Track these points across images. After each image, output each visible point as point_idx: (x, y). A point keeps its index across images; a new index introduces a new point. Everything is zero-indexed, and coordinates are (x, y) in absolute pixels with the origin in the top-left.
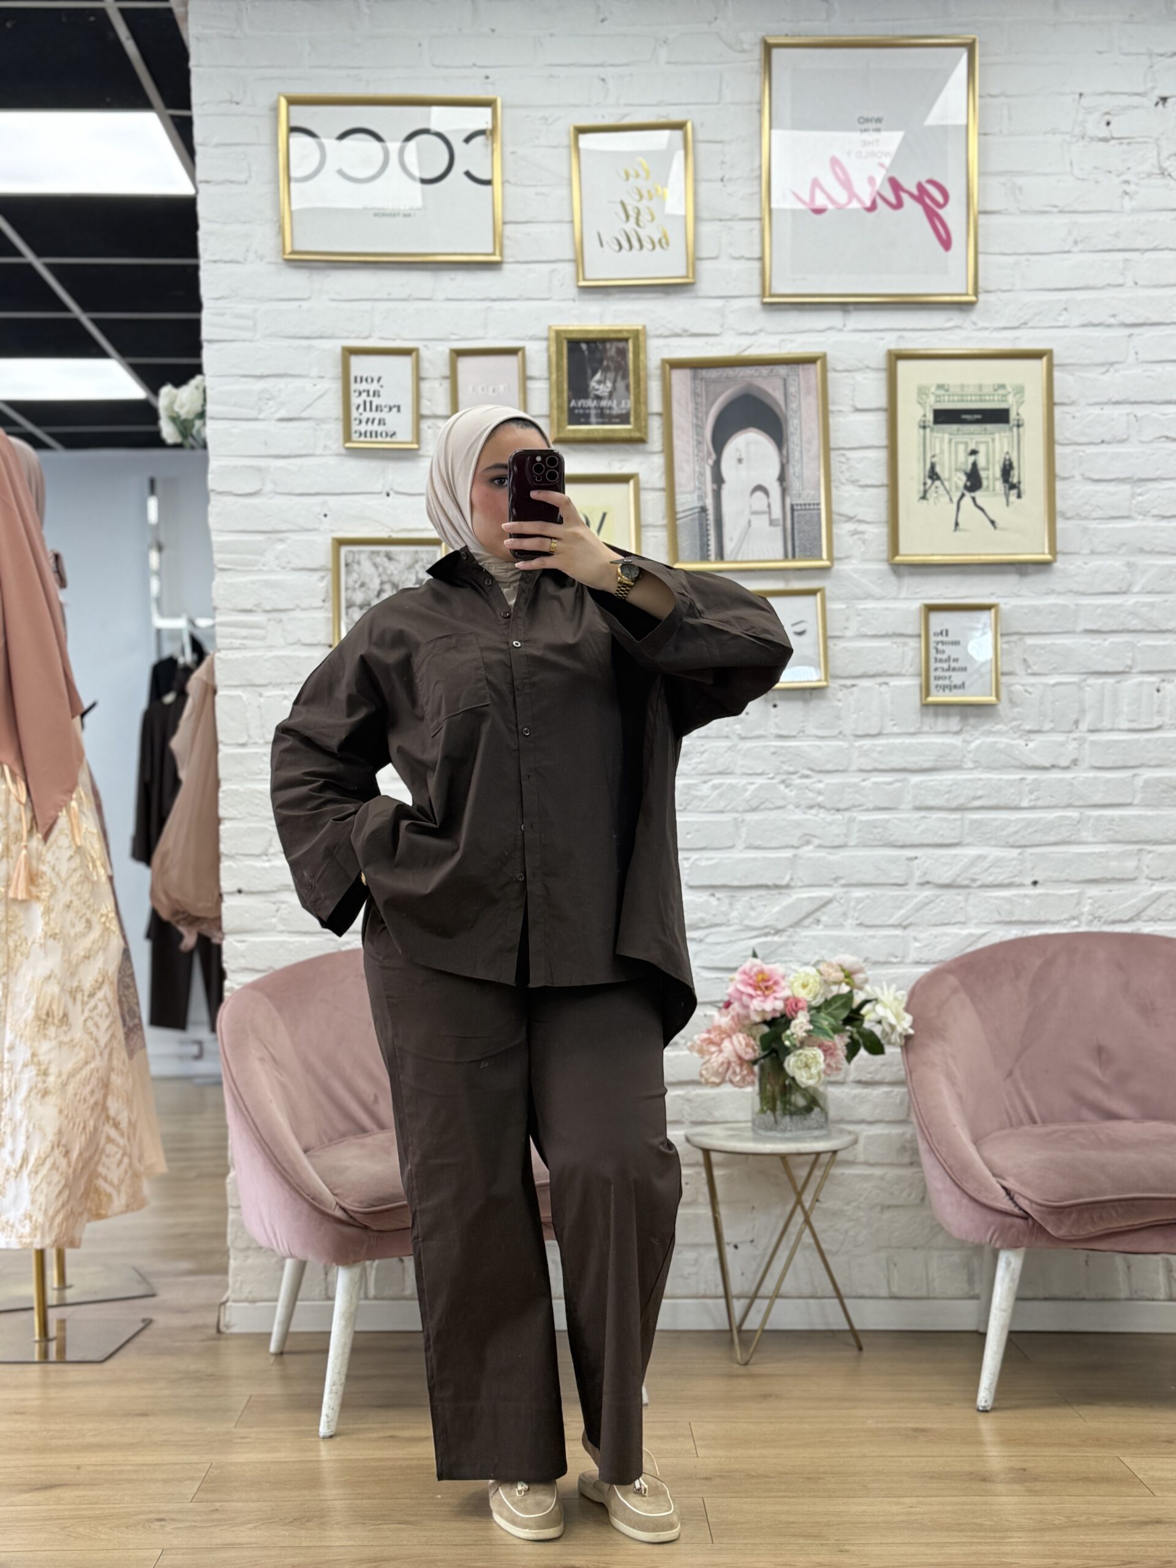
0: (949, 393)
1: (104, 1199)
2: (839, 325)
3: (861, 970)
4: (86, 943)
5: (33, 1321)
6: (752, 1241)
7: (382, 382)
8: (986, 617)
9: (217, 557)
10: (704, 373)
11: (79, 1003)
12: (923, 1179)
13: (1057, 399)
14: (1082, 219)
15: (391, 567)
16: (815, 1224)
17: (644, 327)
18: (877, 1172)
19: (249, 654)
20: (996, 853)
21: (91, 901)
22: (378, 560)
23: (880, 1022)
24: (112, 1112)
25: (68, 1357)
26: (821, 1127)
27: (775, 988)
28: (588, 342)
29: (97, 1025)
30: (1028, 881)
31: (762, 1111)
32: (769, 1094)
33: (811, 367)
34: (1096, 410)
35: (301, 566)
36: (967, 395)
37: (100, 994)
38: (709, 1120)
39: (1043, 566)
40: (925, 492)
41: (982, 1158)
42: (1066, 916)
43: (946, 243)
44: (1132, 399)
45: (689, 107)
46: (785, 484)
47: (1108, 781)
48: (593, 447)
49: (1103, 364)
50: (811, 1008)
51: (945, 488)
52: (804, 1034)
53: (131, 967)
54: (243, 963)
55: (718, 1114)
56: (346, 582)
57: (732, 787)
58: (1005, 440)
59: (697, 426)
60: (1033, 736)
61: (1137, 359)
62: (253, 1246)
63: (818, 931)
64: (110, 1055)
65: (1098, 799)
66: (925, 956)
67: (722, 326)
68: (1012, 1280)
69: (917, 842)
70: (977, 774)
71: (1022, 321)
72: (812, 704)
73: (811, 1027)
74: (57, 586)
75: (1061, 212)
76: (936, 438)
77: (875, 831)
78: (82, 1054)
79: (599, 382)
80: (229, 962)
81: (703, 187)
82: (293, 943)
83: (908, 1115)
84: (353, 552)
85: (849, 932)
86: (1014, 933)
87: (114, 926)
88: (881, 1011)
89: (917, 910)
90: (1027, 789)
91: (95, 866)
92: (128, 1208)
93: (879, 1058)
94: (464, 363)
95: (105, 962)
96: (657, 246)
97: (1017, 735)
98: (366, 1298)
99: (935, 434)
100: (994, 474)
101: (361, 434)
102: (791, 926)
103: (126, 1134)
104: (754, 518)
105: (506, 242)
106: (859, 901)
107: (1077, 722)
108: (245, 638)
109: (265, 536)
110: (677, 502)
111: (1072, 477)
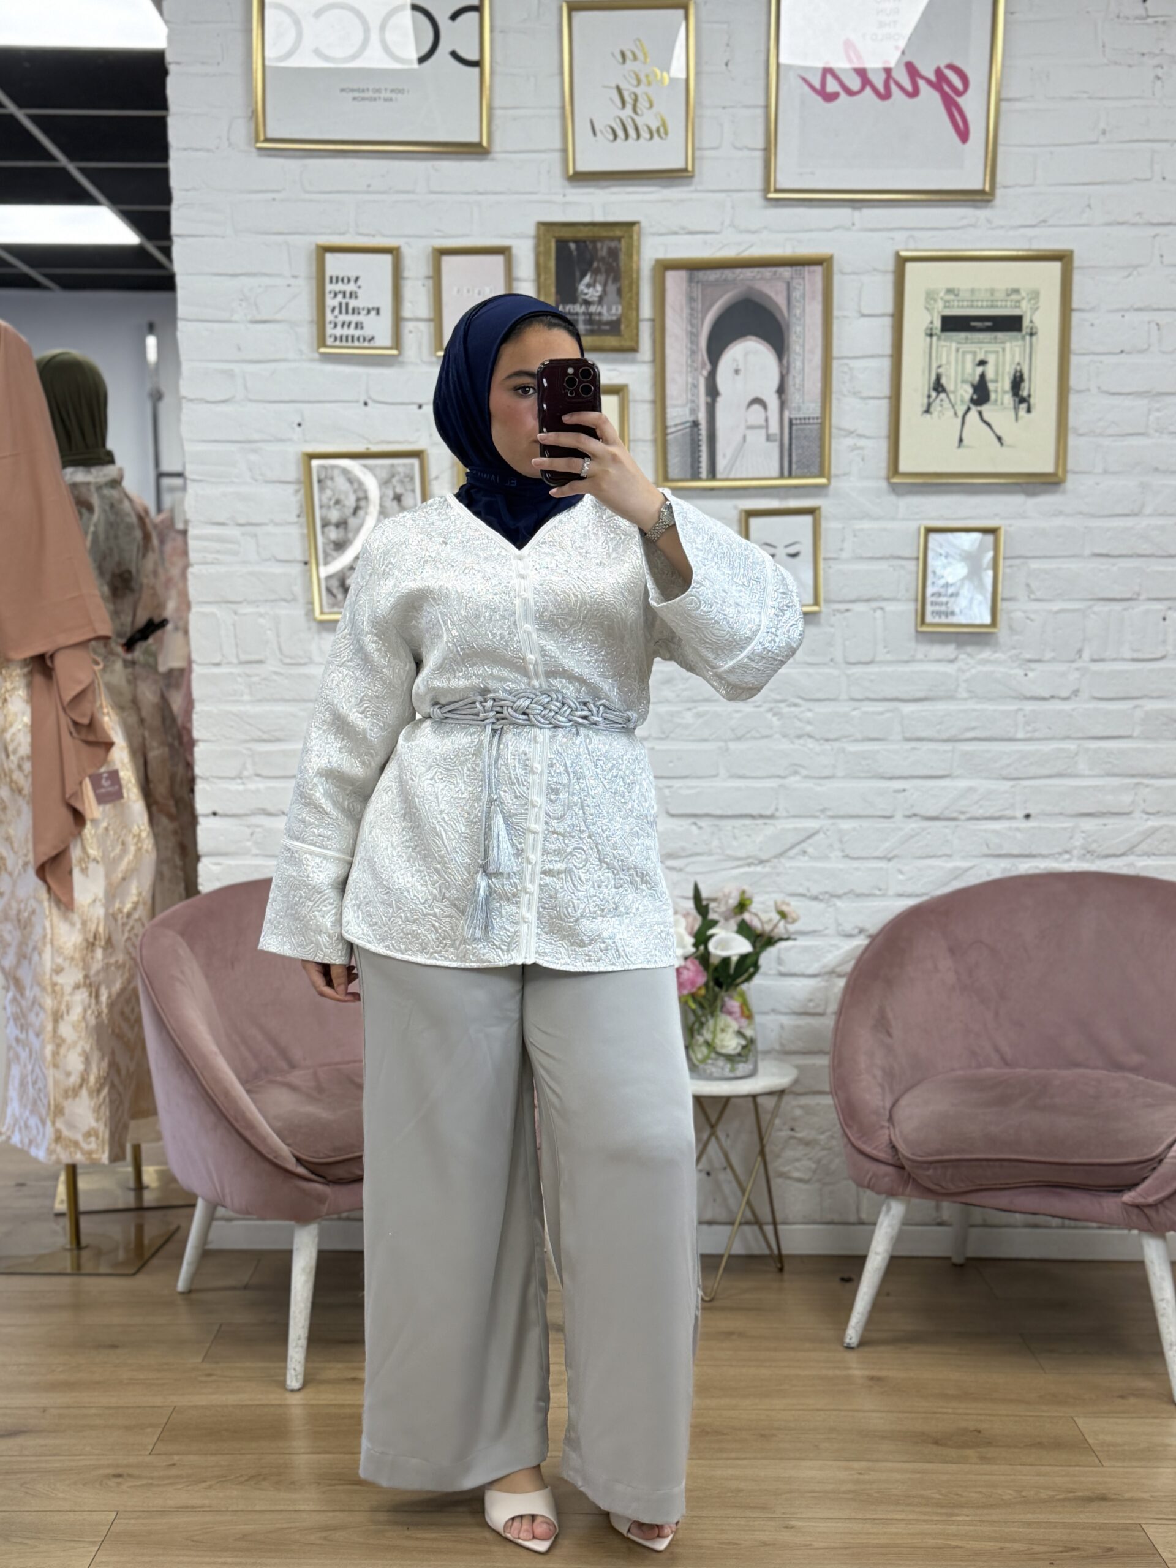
0: (959, 298)
2: (846, 224)
7: (359, 283)
8: (986, 539)
9: (189, 467)
10: (701, 275)
13: (1075, 305)
14: (1111, 106)
17: (639, 222)
19: (223, 569)
20: (987, 785)
28: (576, 242)
30: (1020, 814)
33: (816, 269)
34: (1117, 318)
35: (274, 478)
36: (977, 301)
39: (1051, 486)
40: (929, 405)
42: (1059, 850)
43: (963, 134)
44: (1155, 306)
46: (783, 397)
47: (1110, 712)
49: (1125, 267)
51: (950, 401)
56: (320, 499)
57: (717, 714)
58: (1017, 350)
59: (692, 333)
60: (1033, 665)
61: (1162, 262)
63: (803, 862)
65: (1098, 731)
66: (912, 888)
67: (722, 223)
69: (906, 774)
70: (971, 705)
71: (1040, 218)
75: (1090, 98)
76: (943, 346)
77: (864, 762)
79: (588, 286)
84: (326, 467)
85: (834, 864)
86: (1003, 866)
89: (903, 843)
90: (1024, 719)
94: (448, 263)
96: (655, 134)
97: (1015, 664)
99: (942, 343)
101: (335, 339)
102: (775, 857)
104: (749, 433)
105: (494, 130)
106: (846, 833)
107: (1080, 652)
108: (218, 552)
109: (239, 445)
110: (669, 416)
111: (1088, 390)
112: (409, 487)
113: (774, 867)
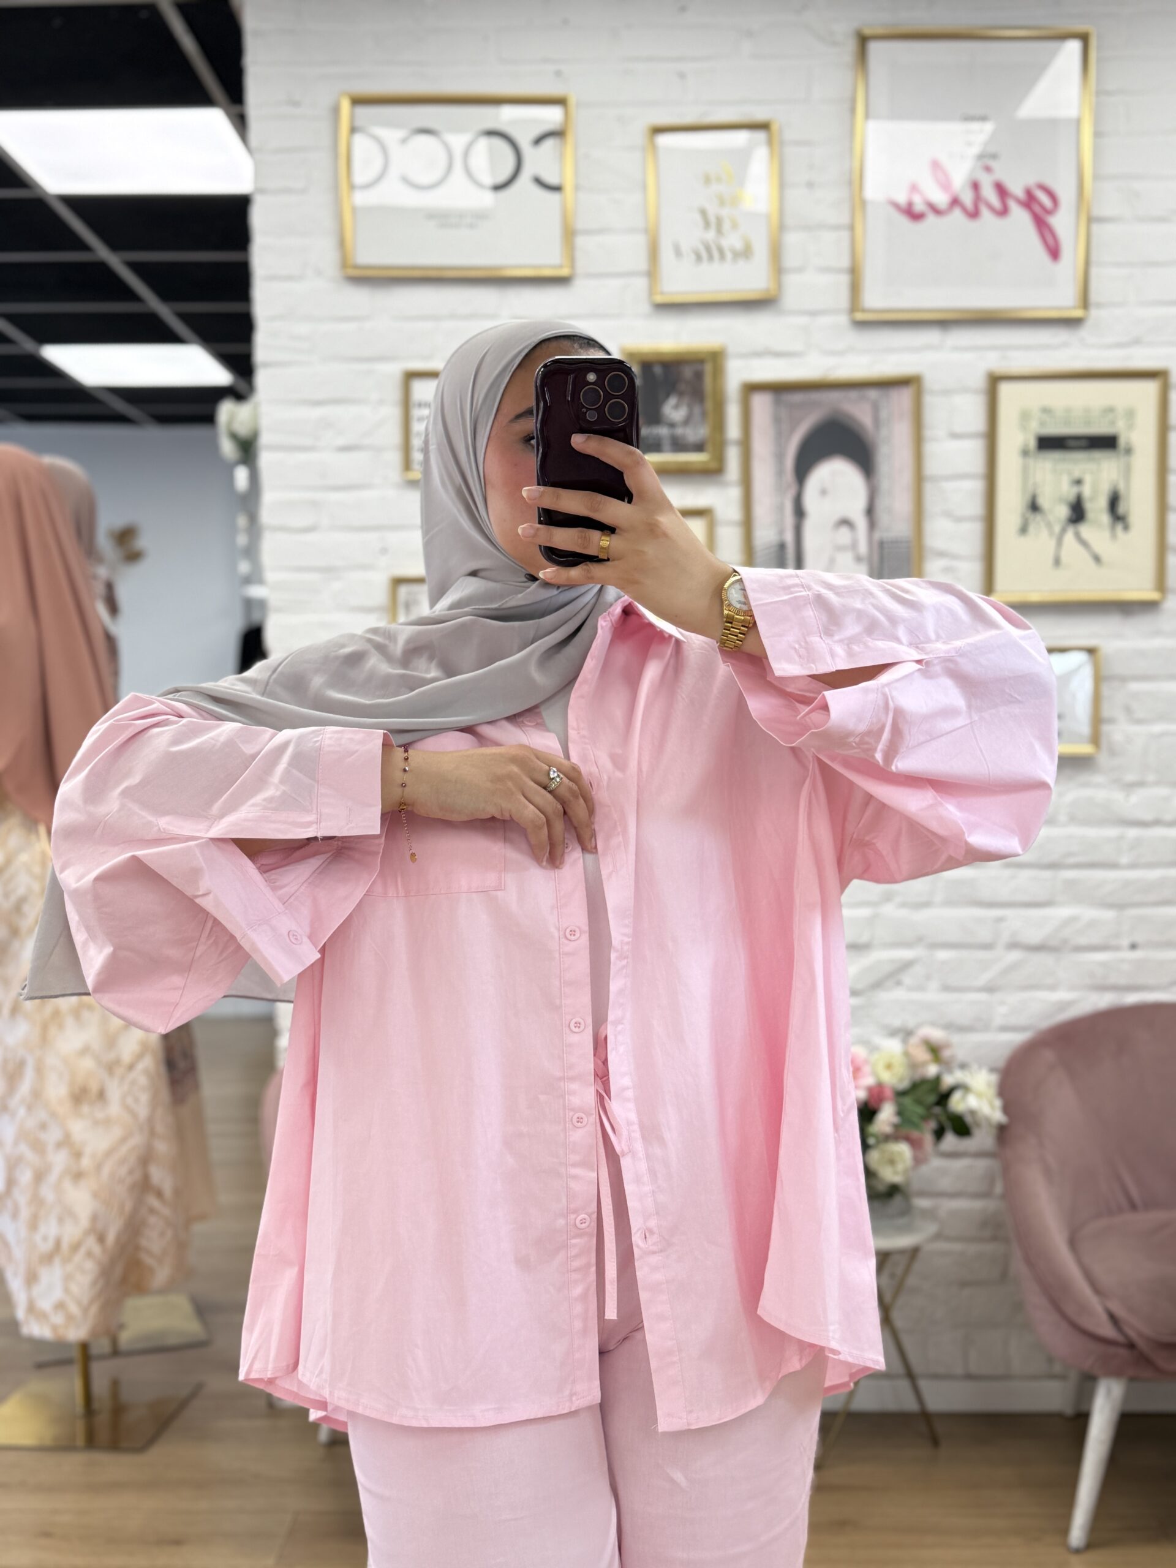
0: (1056, 418)
2: (937, 343)
3: (948, 1043)
10: (787, 397)
13: (1172, 423)
17: (723, 346)
18: (957, 1247)
20: (1091, 913)
30: (1125, 942)
33: (904, 389)
35: (355, 605)
36: (1073, 420)
39: (1149, 606)
42: (1168, 981)
43: (1054, 253)
45: (775, 105)
50: (896, 1095)
52: (890, 1128)
58: (1113, 469)
59: (778, 453)
60: (1134, 789)
63: (899, 994)
66: (1015, 1021)
67: (807, 345)
69: (1006, 901)
70: (1070, 830)
71: (1135, 337)
73: (897, 1119)
76: (1039, 466)
77: (965, 889)
81: (790, 189)
83: (992, 1187)
84: (411, 590)
85: (933, 995)
86: (1109, 1000)
89: (1005, 973)
90: (1127, 846)
96: (739, 257)
97: (1116, 788)
99: (1038, 462)
102: (870, 988)
105: (577, 253)
106: (944, 963)
109: (321, 573)
110: (755, 536)
113: (870, 1000)
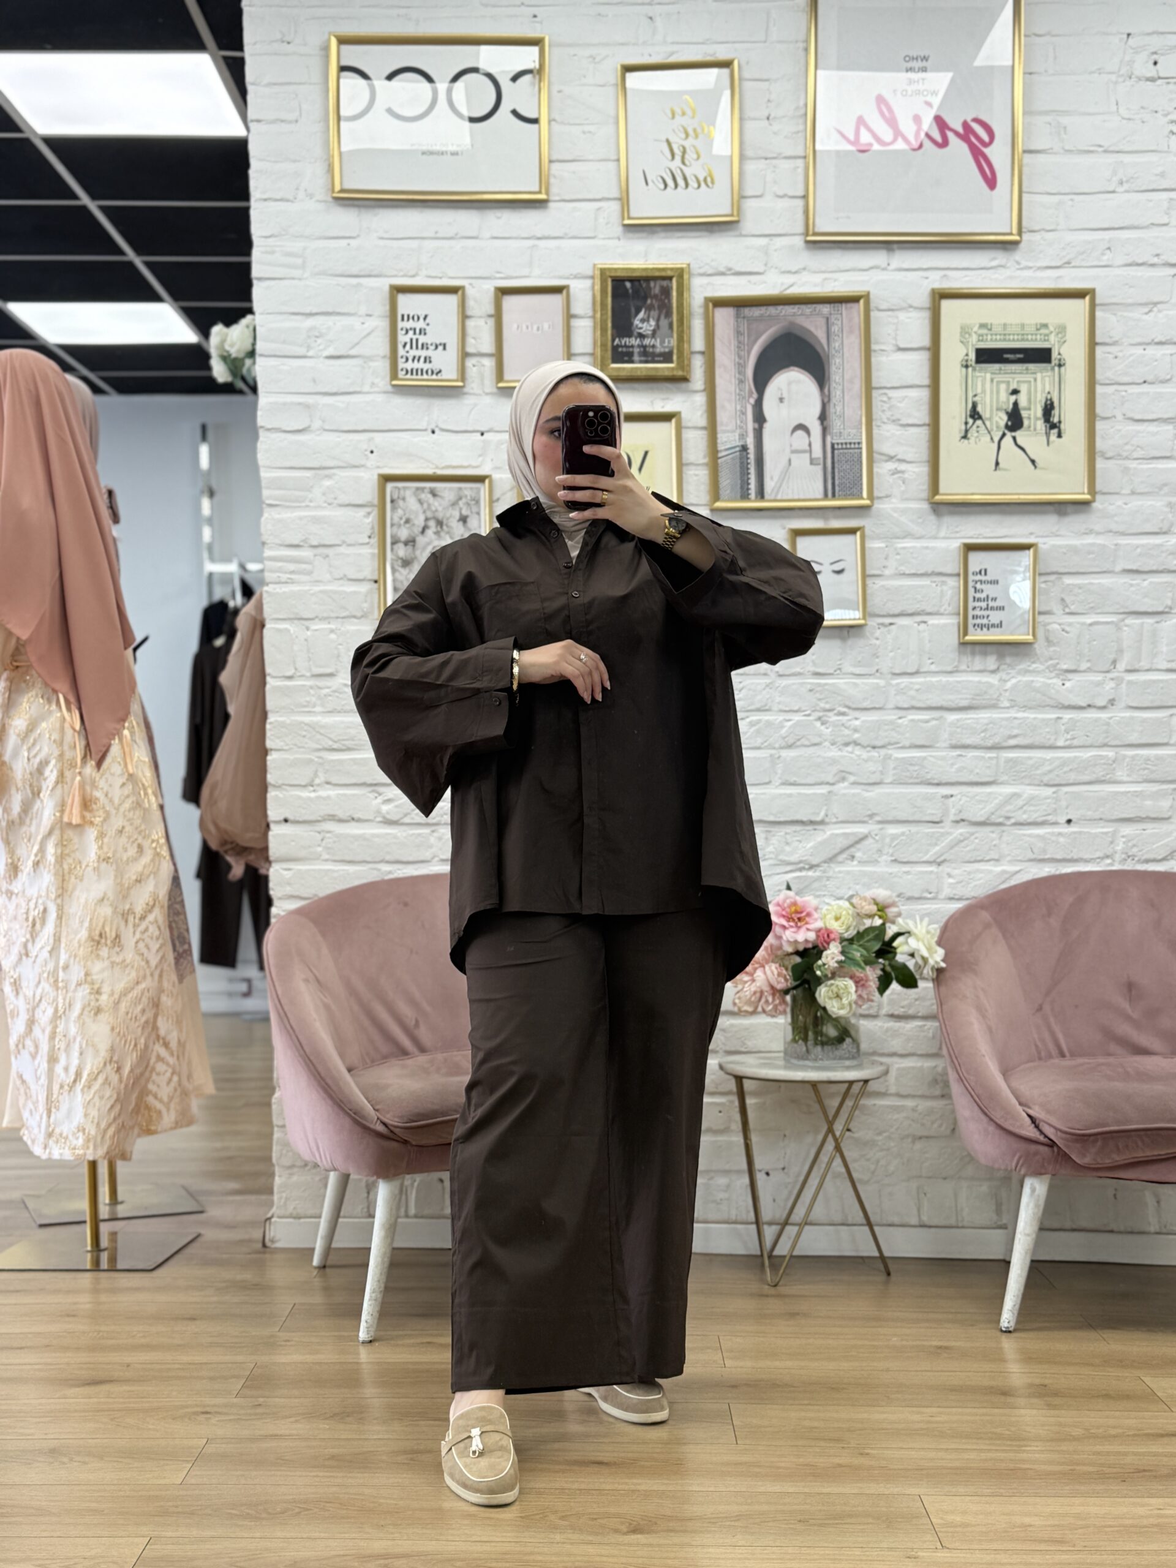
0: (993, 333)
1: (154, 1115)
2: (884, 265)
3: (893, 904)
4: (139, 867)
5: (85, 1233)
6: (783, 1169)
7: (428, 320)
8: (1027, 557)
9: (265, 493)
10: (747, 311)
11: (130, 925)
12: (953, 1111)
13: (1098, 339)
14: (1127, 159)
15: (436, 504)
16: (846, 1153)
17: (689, 265)
18: (909, 1103)
19: (295, 588)
20: (1029, 791)
21: (143, 827)
22: (423, 496)
23: (912, 955)
24: (162, 1032)
25: (119, 1267)
26: (853, 1058)
27: (807, 919)
28: (632, 280)
29: (147, 947)
30: (1062, 819)
31: (794, 1041)
32: (801, 1024)
33: (854, 305)
34: (1139, 351)
35: (347, 502)
36: (1009, 335)
37: (151, 917)
38: (743, 1049)
39: (1082, 506)
40: (967, 431)
41: (1009, 1087)
42: (1098, 854)
43: (991, 182)
45: (737, 45)
46: (825, 423)
47: (1144, 720)
48: (636, 385)
49: (1146, 304)
50: (842, 940)
52: (836, 965)
53: (181, 894)
54: (288, 890)
55: (750, 1044)
56: (392, 519)
57: (769, 724)
58: (1047, 379)
59: (739, 364)
60: (1070, 676)
62: (299, 1163)
63: (853, 867)
64: (161, 976)
65: (1134, 738)
66: (960, 891)
67: (766, 265)
68: (1037, 1206)
69: (953, 780)
70: (1012, 713)
71: (1065, 260)
72: (850, 642)
73: (843, 958)
74: (111, 522)
75: (1106, 151)
76: (977, 377)
77: (911, 768)
78: (134, 974)
79: (643, 321)
80: (275, 890)
81: (749, 125)
82: (337, 871)
83: (940, 1048)
84: (399, 489)
85: (883, 868)
86: (1047, 870)
87: (165, 852)
88: (913, 943)
89: (952, 848)
90: (1063, 728)
91: (146, 794)
92: (177, 1125)
93: (912, 992)
94: (509, 302)
95: (156, 886)
96: (703, 184)
97: (1053, 675)
98: (407, 1216)
99: (978, 374)
100: (1035, 413)
101: (407, 372)
102: (825, 862)
103: (175, 1054)
104: (794, 457)
105: (552, 180)
106: (894, 837)
107: (1114, 662)
108: (292, 572)
109: (313, 472)
110: (719, 441)
111: (1114, 417)
112: (475, 509)
113: (824, 872)
